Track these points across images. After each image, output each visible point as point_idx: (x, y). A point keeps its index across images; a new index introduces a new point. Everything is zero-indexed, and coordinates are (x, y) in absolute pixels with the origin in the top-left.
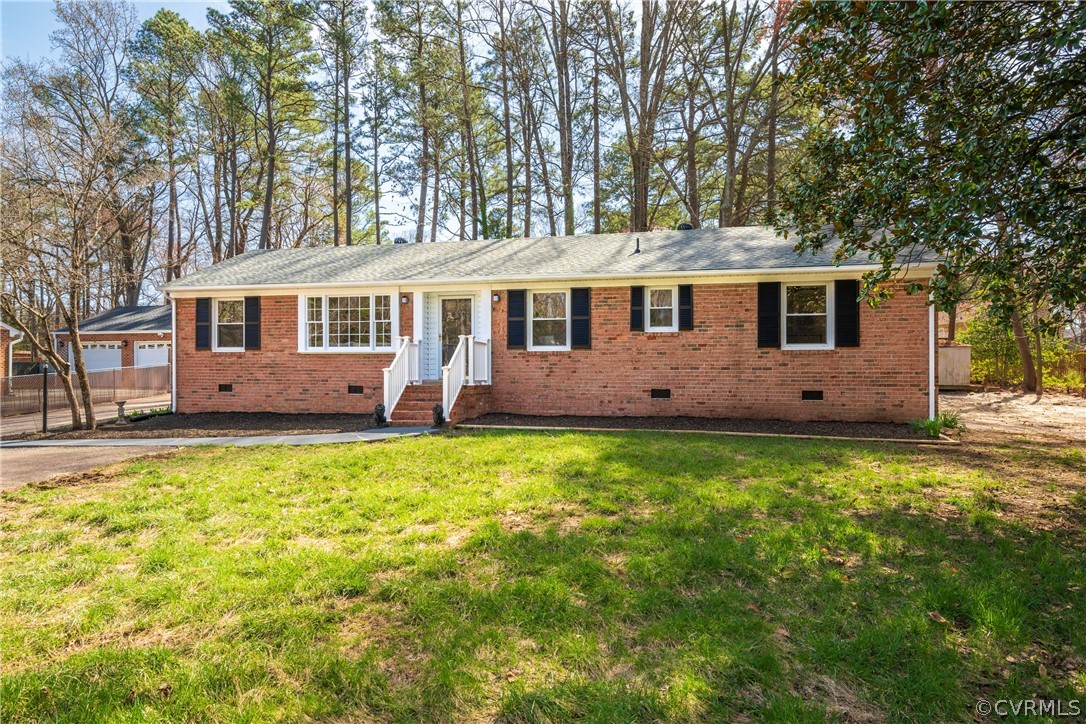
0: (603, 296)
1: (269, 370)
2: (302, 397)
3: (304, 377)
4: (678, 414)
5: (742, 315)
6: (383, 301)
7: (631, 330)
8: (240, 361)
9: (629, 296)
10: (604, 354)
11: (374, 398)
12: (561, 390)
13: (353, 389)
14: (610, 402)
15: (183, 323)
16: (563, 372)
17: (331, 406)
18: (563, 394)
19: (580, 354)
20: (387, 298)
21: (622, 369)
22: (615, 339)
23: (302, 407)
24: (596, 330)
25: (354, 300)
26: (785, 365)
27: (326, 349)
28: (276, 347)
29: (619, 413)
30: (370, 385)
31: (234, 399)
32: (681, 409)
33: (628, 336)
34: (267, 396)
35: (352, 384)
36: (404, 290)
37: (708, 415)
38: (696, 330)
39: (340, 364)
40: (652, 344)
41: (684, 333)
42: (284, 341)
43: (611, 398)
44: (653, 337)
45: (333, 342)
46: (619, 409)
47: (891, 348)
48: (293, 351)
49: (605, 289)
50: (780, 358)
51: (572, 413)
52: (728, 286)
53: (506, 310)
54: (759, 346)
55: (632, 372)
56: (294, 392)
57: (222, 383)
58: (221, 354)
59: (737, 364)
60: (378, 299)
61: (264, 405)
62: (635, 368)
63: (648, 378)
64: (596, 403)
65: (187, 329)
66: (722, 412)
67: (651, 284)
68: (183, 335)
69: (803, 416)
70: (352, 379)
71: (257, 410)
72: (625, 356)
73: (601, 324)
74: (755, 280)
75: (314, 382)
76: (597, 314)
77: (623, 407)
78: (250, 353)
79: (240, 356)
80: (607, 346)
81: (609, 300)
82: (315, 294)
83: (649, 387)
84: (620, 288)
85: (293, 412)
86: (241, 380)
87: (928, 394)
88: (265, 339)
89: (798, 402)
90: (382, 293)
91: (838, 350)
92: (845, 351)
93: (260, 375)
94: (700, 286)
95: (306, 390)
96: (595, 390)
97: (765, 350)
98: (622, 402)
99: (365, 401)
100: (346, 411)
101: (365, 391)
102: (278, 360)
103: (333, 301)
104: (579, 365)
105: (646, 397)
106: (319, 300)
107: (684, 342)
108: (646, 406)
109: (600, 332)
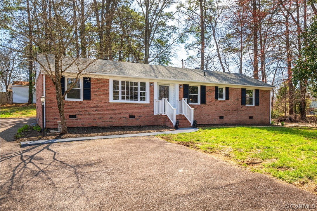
0: (208, 89)
1: (95, 109)
2: (110, 120)
3: (111, 112)
4: (225, 123)
5: (238, 96)
6: (143, 84)
7: (215, 99)
8: (80, 105)
9: (214, 89)
10: (209, 106)
11: (139, 120)
12: (198, 117)
13: (132, 117)
14: (210, 120)
15: (49, 87)
16: (198, 111)
17: (122, 123)
18: (198, 118)
19: (203, 105)
20: (145, 83)
21: (213, 110)
22: (211, 101)
23: (110, 124)
24: (207, 99)
25: (132, 83)
26: (246, 110)
27: (120, 101)
28: (98, 99)
29: (212, 123)
30: (138, 115)
31: (77, 122)
32: (226, 122)
33: (214, 100)
34: (93, 120)
35: (131, 115)
36: (152, 81)
37: (231, 123)
38: (229, 100)
39: (126, 107)
40: (220, 103)
41: (227, 101)
42: (101, 97)
43: (210, 119)
44: (220, 101)
45: (123, 98)
46: (212, 122)
47: (264, 106)
48: (106, 101)
49: (209, 87)
50: (245, 108)
51: (201, 124)
52: (236, 88)
53: (183, 91)
54: (242, 105)
55: (215, 111)
56: (107, 118)
57: (71, 114)
58: (70, 102)
59: (237, 109)
60: (141, 83)
61: (92, 124)
62: (216, 110)
63: (219, 113)
64: (207, 120)
65: (51, 89)
66: (234, 122)
67: (220, 87)
68: (49, 92)
69: (249, 123)
70: (131, 113)
71: (89, 126)
72: (214, 107)
73: (208, 97)
74: (241, 87)
75: (115, 114)
76: (207, 94)
77: (213, 121)
78: (85, 102)
79: (80, 103)
80: (209, 103)
81: (210, 90)
82: (116, 79)
83: (219, 115)
84: (212, 87)
85: (106, 126)
86: (81, 113)
87: (269, 117)
88: (93, 96)
89: (249, 119)
90: (143, 81)
91: (255, 106)
92: (256, 107)
93: (90, 111)
94: (230, 88)
95: (111, 117)
96: (206, 116)
97: (243, 106)
98: (213, 120)
99: (136, 121)
100: (128, 125)
101: (136, 117)
102: (99, 105)
103: (123, 83)
104: (202, 109)
105: (218, 118)
106: (118, 82)
107: (227, 103)
108: (218, 121)
109: (208, 99)
